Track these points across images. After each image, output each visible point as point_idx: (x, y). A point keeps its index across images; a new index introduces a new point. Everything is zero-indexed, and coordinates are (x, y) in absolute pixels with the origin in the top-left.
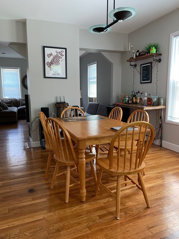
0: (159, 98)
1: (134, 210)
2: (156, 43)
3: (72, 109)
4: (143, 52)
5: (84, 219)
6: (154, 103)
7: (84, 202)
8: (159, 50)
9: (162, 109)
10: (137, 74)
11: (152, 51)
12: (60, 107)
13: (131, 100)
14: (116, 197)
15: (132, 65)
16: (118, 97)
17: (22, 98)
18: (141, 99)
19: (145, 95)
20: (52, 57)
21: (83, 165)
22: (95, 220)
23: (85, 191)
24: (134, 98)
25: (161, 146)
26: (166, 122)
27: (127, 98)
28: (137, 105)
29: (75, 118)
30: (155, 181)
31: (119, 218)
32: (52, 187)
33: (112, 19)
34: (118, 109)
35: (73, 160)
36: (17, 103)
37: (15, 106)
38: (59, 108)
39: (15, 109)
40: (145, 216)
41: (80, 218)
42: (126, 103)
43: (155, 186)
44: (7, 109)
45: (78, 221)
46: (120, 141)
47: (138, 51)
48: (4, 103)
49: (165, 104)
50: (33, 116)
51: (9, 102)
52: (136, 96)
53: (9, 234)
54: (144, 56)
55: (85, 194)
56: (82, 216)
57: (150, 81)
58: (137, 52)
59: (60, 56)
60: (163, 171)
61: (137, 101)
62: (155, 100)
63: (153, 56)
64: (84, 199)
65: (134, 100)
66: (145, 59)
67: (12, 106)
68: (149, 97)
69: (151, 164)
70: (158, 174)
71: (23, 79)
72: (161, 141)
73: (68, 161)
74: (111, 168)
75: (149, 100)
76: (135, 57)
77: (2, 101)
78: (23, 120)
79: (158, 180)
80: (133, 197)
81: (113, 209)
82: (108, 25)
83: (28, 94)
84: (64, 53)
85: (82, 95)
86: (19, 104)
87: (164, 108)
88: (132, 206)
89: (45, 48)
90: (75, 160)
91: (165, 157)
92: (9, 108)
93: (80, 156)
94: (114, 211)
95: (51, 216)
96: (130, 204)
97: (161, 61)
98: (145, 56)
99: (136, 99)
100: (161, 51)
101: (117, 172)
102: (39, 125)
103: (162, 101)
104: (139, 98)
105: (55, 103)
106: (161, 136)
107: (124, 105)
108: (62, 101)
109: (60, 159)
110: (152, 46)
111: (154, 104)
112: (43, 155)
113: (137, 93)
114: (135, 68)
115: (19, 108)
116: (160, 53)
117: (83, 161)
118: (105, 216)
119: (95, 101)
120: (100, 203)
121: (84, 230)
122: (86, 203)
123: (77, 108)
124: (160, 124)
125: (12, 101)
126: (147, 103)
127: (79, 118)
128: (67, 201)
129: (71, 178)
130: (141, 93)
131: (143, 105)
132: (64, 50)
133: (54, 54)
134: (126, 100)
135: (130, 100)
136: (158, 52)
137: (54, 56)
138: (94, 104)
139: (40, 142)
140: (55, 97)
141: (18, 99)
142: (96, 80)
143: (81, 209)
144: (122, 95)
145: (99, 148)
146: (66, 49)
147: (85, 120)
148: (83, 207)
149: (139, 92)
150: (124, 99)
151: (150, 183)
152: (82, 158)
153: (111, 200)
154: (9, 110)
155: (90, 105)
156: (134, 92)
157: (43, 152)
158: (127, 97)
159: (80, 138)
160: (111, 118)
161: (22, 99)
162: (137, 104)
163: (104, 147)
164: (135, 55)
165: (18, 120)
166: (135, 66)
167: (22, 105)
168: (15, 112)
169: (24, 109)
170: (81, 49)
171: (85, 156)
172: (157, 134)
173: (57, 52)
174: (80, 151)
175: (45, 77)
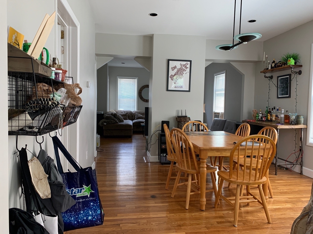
0: (298, 116)
1: (253, 223)
2: (295, 54)
3: (194, 123)
4: (280, 62)
5: (202, 222)
6: (292, 121)
7: (203, 210)
8: (299, 61)
9: (302, 128)
10: (273, 87)
11: (290, 62)
12: (182, 121)
13: (265, 117)
14: (235, 206)
15: (267, 77)
16: (249, 113)
17: (137, 111)
18: (277, 116)
19: (282, 112)
20: (176, 70)
21: (204, 173)
22: (214, 224)
23: (205, 199)
24: (269, 114)
25: (301, 173)
26: (307, 145)
27: (261, 115)
28: (272, 123)
29: (197, 132)
30: (282, 204)
31: (237, 226)
32: (173, 196)
33: (237, 40)
34: (246, 126)
35: (195, 169)
36: (132, 116)
37: (129, 119)
38: (180, 122)
39: (130, 122)
40: (264, 228)
41: (199, 221)
42: (259, 120)
43: (281, 208)
44: (123, 121)
45: (197, 222)
46: (239, 155)
47: (274, 62)
48: (120, 116)
49: (306, 123)
50: (153, 129)
51: (124, 114)
52: (271, 112)
53: (139, 222)
54: (280, 67)
55: (205, 203)
56: (200, 220)
57: (288, 96)
58: (272, 63)
59: (185, 68)
60: (295, 197)
61: (272, 118)
62: (293, 117)
63: (292, 68)
64: (204, 208)
65: (269, 118)
66: (282, 70)
67: (127, 119)
68: (287, 114)
69: (282, 190)
70: (289, 199)
71: (140, 90)
72: (301, 167)
73: (190, 169)
74: (230, 178)
75: (287, 117)
76: (270, 68)
78: (138, 135)
79: (286, 204)
80: (254, 214)
81: (231, 219)
82: (234, 44)
83: (149, 107)
84: (188, 66)
85: (205, 109)
86: (134, 117)
87: (305, 128)
88: (251, 220)
89: (170, 61)
90: (197, 169)
91: (303, 185)
92: (125, 121)
93: (201, 165)
94: (233, 221)
95: (173, 216)
96: (250, 218)
97: (301, 73)
98: (282, 67)
99: (271, 116)
100: (302, 61)
101: (236, 181)
102: (159, 139)
103: (302, 119)
104: (274, 115)
105: (176, 116)
106: (302, 161)
107: (257, 122)
108: (184, 115)
109: (182, 168)
110: (290, 56)
111: (292, 123)
112: (162, 169)
113: (272, 109)
114: (270, 80)
115: (134, 121)
116: (301, 64)
117: (204, 171)
118: (223, 223)
119: (221, 117)
120: (219, 213)
121: (203, 229)
122: (205, 212)
123: (200, 123)
124: (300, 147)
125: (127, 113)
126: (284, 121)
127: (202, 132)
128: (187, 208)
129: (192, 188)
130: (278, 110)
131: (279, 123)
132: (189, 63)
133: (179, 67)
134: (258, 116)
135: (263, 117)
136: (298, 64)
137: (178, 69)
138: (220, 120)
139: (158, 157)
140: (177, 110)
141: (133, 112)
142: (224, 92)
143: (200, 215)
144: (254, 111)
145: (222, 167)
146: (191, 61)
147: (208, 134)
148: (202, 214)
149: (275, 108)
150: (257, 115)
151: (277, 206)
152: (203, 168)
153: (231, 213)
154: (124, 123)
155: (216, 121)
156: (269, 108)
157: (162, 167)
158: (261, 113)
159: (202, 148)
160: (238, 135)
162: (272, 121)
163: (228, 167)
164: (270, 66)
166: (271, 77)
167: (137, 119)
168: (130, 126)
169: (140, 122)
170: (206, 60)
171: (206, 166)
172: (297, 159)
173: (181, 65)
174: (201, 160)
175: (167, 90)
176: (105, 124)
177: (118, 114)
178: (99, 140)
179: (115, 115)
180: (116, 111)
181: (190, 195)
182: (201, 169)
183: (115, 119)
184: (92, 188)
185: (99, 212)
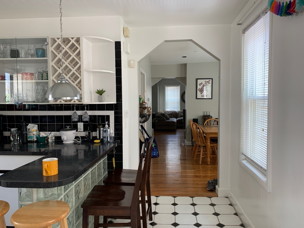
7: (208, 165)
20: (202, 85)
21: (208, 145)
23: (209, 159)
36: (177, 115)
37: (174, 118)
38: (205, 119)
39: (175, 120)
44: (169, 119)
48: (167, 115)
50: (187, 124)
51: (170, 114)
59: (208, 84)
64: (209, 163)
67: (172, 118)
71: (182, 95)
77: (165, 113)
84: (211, 82)
89: (198, 80)
90: (205, 143)
105: (203, 116)
115: (178, 119)
125: (172, 113)
128: (200, 163)
132: (211, 80)
139: (191, 142)
140: (203, 112)
141: (177, 112)
143: (207, 167)
146: (212, 79)
161: (180, 112)
165: (177, 129)
167: (180, 117)
168: (174, 122)
169: (182, 120)
171: (209, 142)
173: (205, 82)
174: (207, 139)
175: (197, 98)
176: (157, 121)
177: (165, 114)
178: (153, 132)
179: (163, 115)
180: (164, 112)
181: (202, 157)
182: (207, 143)
183: (163, 117)
184: (155, 144)
185: (157, 153)
